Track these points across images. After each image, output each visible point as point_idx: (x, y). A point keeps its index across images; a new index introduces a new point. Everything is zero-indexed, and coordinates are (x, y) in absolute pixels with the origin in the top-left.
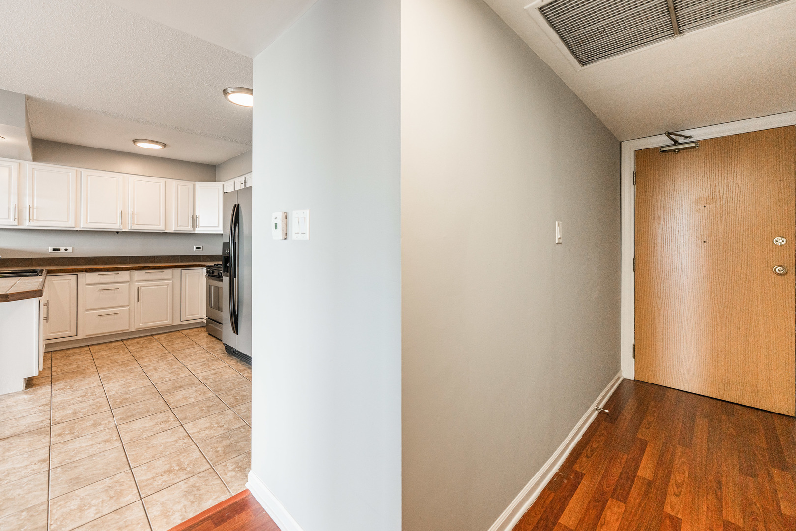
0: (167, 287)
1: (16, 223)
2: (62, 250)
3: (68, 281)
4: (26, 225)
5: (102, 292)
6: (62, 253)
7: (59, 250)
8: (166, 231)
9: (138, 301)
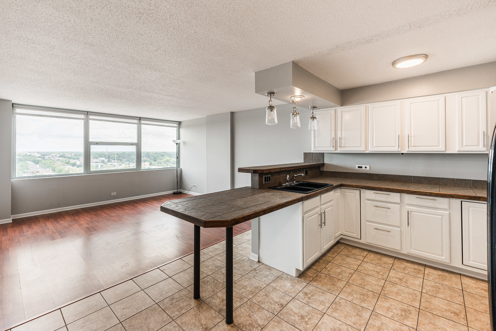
0: (442, 218)
1: (334, 149)
2: (364, 168)
3: (354, 194)
4: (339, 150)
5: (377, 208)
6: (363, 170)
7: (361, 167)
8: (447, 152)
9: (408, 226)
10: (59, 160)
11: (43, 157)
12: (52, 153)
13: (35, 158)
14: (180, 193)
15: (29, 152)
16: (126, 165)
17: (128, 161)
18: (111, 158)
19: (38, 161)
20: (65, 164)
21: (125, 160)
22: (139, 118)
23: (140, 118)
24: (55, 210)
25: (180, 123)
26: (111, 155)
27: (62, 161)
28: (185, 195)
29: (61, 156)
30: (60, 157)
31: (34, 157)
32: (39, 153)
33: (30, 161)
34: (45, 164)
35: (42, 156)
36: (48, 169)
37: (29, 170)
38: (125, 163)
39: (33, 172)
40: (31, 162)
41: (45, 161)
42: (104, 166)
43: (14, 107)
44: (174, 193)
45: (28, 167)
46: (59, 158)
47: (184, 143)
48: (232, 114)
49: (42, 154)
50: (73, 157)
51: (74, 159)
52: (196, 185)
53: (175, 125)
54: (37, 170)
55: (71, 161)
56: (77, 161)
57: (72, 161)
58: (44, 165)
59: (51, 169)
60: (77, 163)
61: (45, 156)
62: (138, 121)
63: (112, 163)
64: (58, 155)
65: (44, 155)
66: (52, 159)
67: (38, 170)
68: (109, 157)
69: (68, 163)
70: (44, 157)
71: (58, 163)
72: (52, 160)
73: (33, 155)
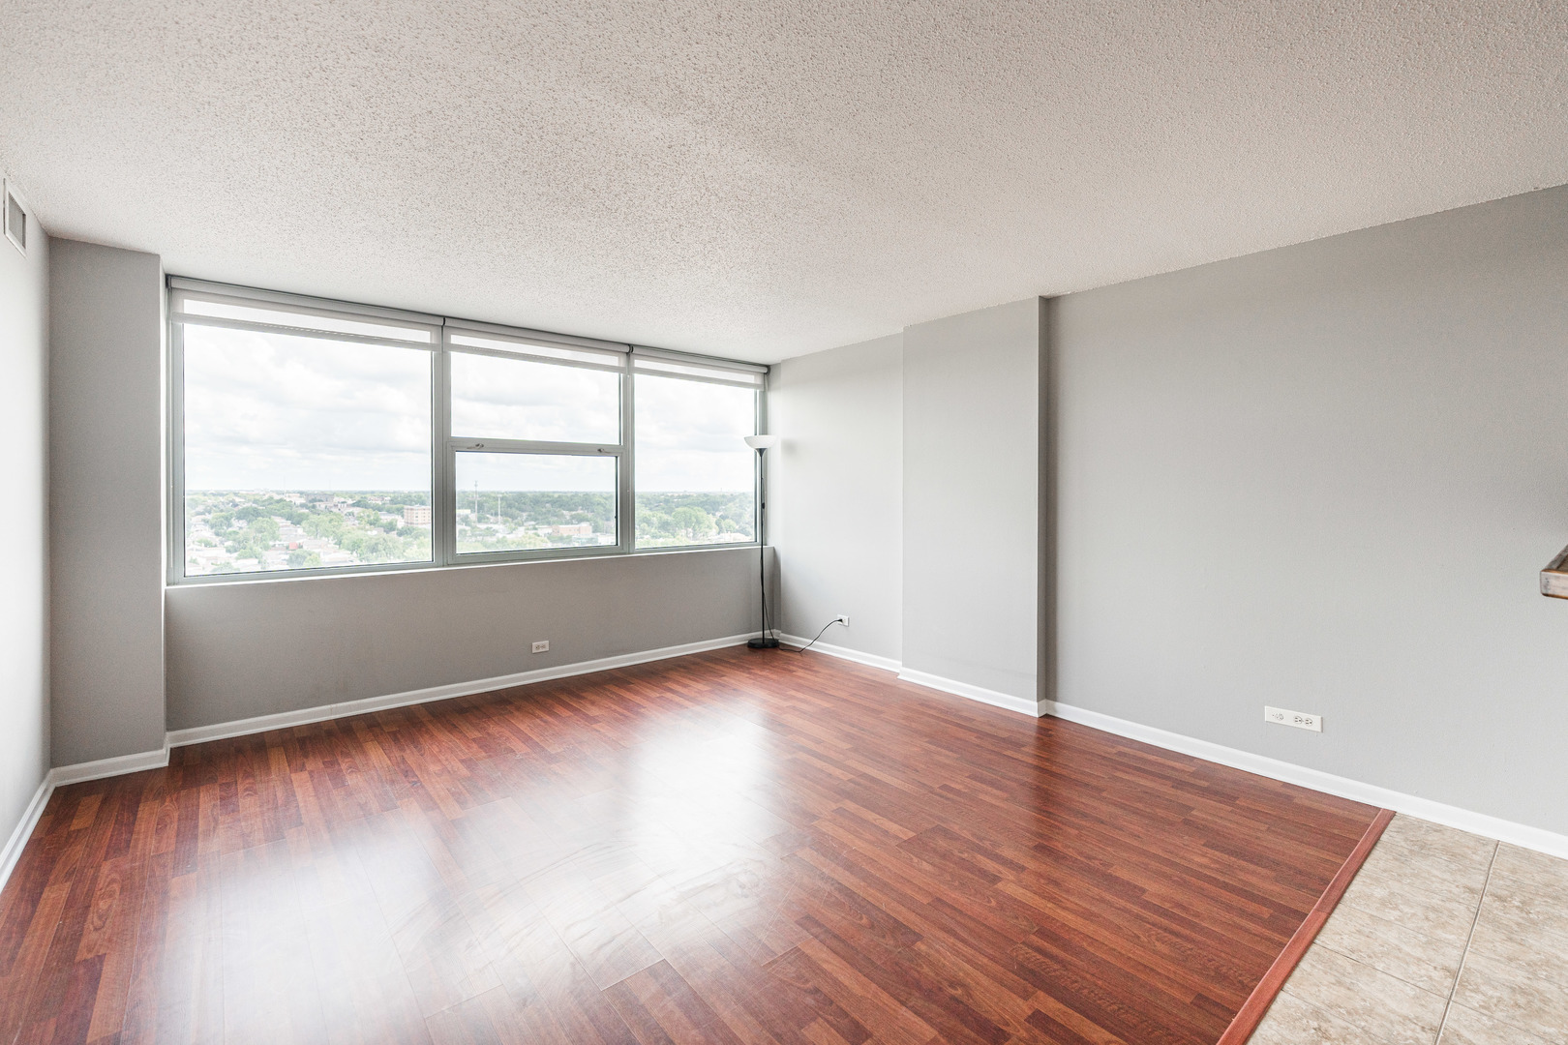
10: (351, 514)
11: (311, 504)
12: (333, 495)
13: (291, 507)
14: (775, 645)
15: (278, 493)
16: (528, 529)
17: (532, 520)
18: (486, 509)
19: (300, 515)
20: (368, 527)
21: (525, 515)
22: (627, 349)
23: (631, 346)
24: (332, 711)
25: (768, 370)
26: (486, 502)
27: (359, 518)
28: (797, 656)
29: (357, 504)
30: (353, 505)
31: (290, 505)
32: (301, 493)
33: (280, 515)
34: (317, 526)
35: (310, 502)
36: (323, 538)
37: (277, 542)
38: (525, 524)
39: (287, 548)
40: (284, 520)
41: (316, 516)
42: (469, 533)
43: (174, 293)
44: (753, 646)
45: (274, 533)
46: (351, 510)
47: (790, 448)
48: (1049, 305)
49: (310, 498)
50: (388, 506)
51: (389, 511)
52: (845, 618)
53: (751, 379)
54: (298, 542)
55: (382, 517)
56: (398, 517)
57: (385, 518)
58: (314, 529)
59: (331, 538)
60: (398, 523)
61: (317, 504)
62: (624, 358)
63: (490, 526)
64: (350, 502)
65: (314, 500)
66: (335, 510)
67: (301, 541)
68: (481, 507)
69: (374, 524)
70: (314, 507)
71: (349, 523)
72: (335, 514)
73: (288, 500)
